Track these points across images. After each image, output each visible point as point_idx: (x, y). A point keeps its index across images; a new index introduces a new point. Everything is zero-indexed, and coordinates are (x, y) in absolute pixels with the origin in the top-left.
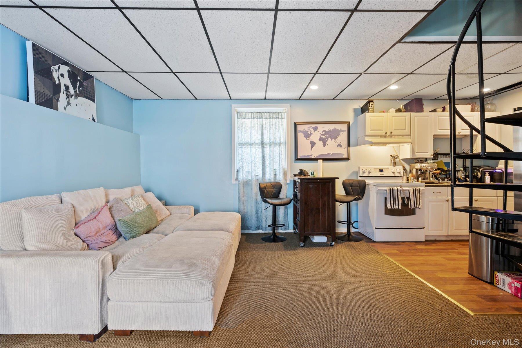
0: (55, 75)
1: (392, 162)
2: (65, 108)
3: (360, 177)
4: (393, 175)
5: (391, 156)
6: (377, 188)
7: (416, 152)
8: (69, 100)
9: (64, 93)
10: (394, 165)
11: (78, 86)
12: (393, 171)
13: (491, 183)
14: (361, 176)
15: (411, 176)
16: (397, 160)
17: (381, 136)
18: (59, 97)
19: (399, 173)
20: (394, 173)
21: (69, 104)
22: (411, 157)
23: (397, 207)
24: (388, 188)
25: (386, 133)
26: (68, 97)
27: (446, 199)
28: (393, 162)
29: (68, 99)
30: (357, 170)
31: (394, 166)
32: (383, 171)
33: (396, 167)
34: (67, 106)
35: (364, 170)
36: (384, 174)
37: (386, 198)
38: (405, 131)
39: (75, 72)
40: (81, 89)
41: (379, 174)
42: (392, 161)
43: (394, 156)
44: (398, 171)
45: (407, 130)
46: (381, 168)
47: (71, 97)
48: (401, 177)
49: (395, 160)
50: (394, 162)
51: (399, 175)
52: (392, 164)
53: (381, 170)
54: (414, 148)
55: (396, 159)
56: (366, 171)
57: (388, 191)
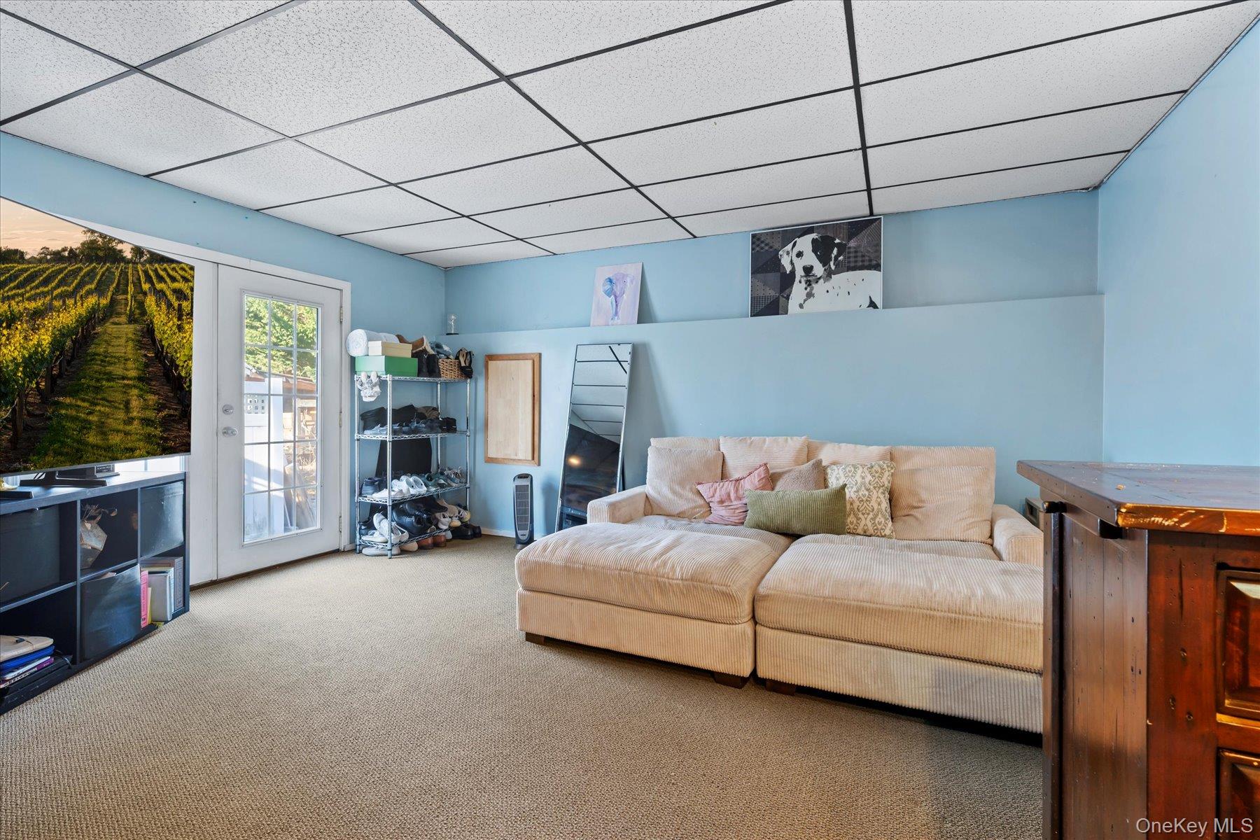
0: (785, 261)
2: (801, 306)
8: (812, 289)
9: (800, 282)
11: (833, 256)
18: (791, 293)
21: (810, 295)
26: (810, 285)
29: (808, 289)
34: (805, 301)
39: (828, 234)
40: (841, 258)
47: (817, 282)
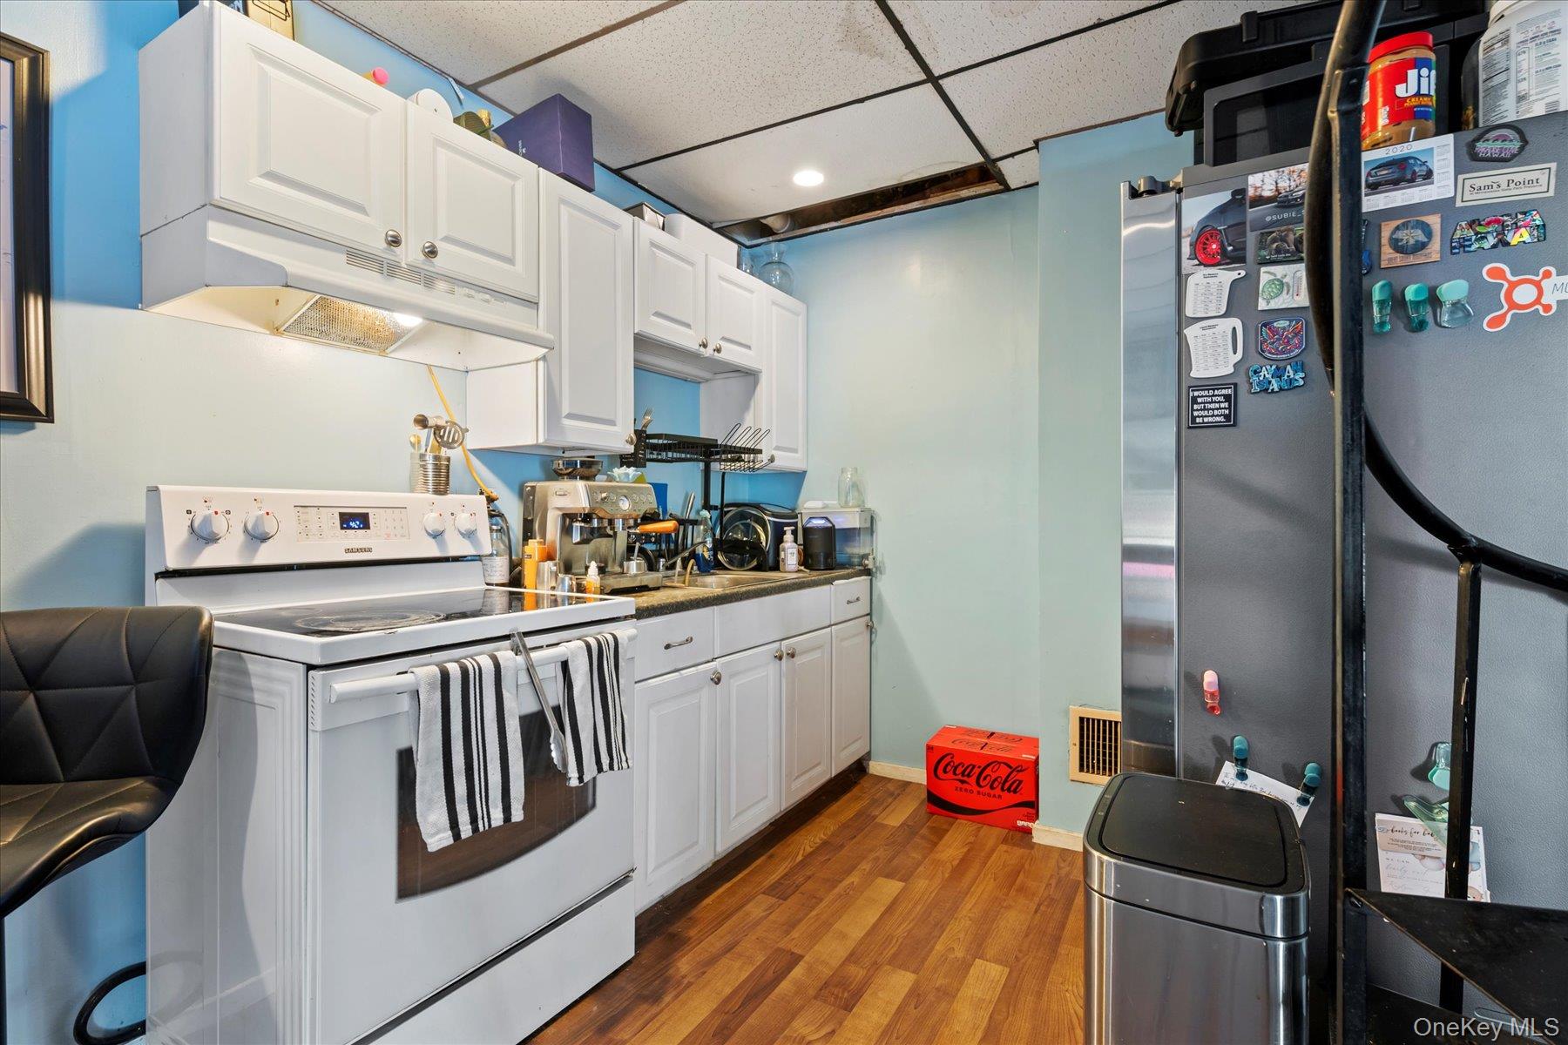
1: (424, 467)
3: (159, 575)
4: (436, 553)
5: (422, 422)
6: (327, 687)
7: (565, 410)
10: (437, 484)
12: (433, 526)
13: (799, 571)
14: (172, 564)
15: (536, 557)
16: (455, 454)
17: (356, 256)
19: (470, 535)
20: (437, 535)
22: (541, 441)
23: (497, 818)
24: (424, 672)
25: (395, 241)
27: (706, 672)
28: (430, 468)
30: (134, 513)
31: (437, 492)
32: (366, 526)
33: (449, 496)
35: (201, 513)
36: (376, 543)
37: (406, 760)
38: (506, 266)
41: (340, 544)
42: (422, 456)
43: (438, 428)
44: (464, 521)
45: (519, 267)
46: (355, 500)
48: (478, 558)
49: (444, 452)
50: (437, 468)
51: (465, 549)
52: (425, 476)
53: (354, 520)
54: (556, 384)
55: (449, 446)
56: (219, 526)
57: (431, 701)
